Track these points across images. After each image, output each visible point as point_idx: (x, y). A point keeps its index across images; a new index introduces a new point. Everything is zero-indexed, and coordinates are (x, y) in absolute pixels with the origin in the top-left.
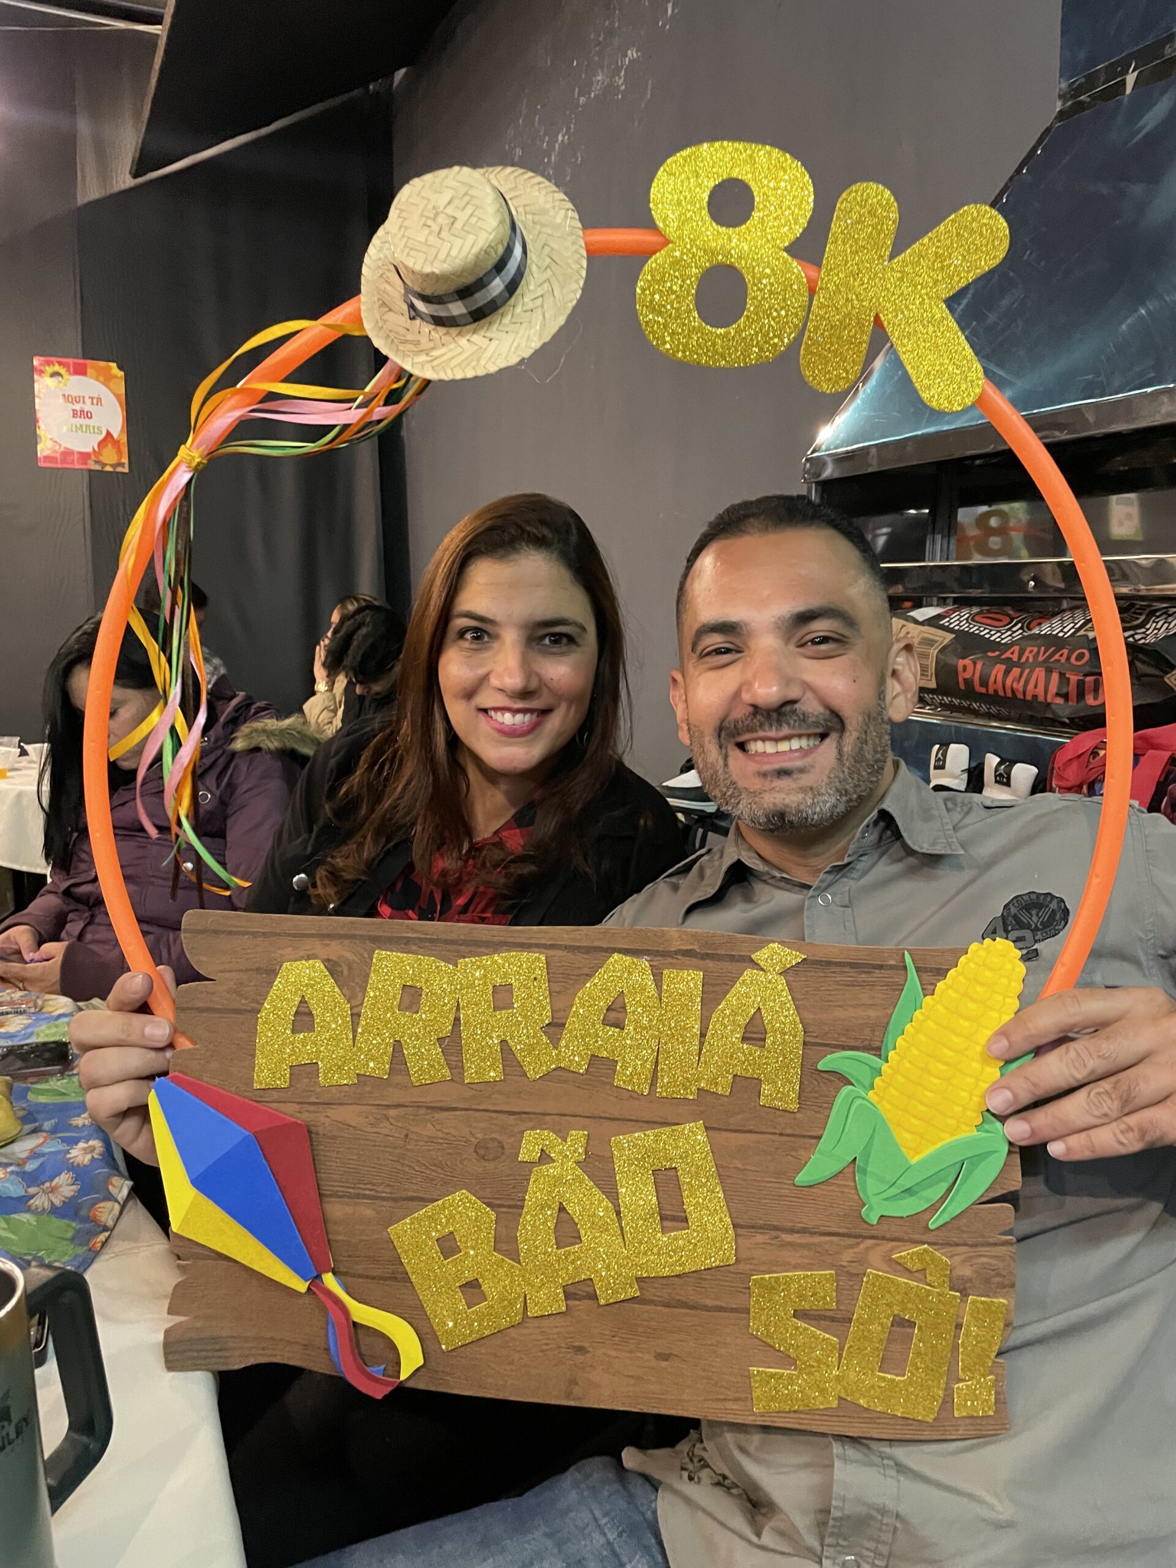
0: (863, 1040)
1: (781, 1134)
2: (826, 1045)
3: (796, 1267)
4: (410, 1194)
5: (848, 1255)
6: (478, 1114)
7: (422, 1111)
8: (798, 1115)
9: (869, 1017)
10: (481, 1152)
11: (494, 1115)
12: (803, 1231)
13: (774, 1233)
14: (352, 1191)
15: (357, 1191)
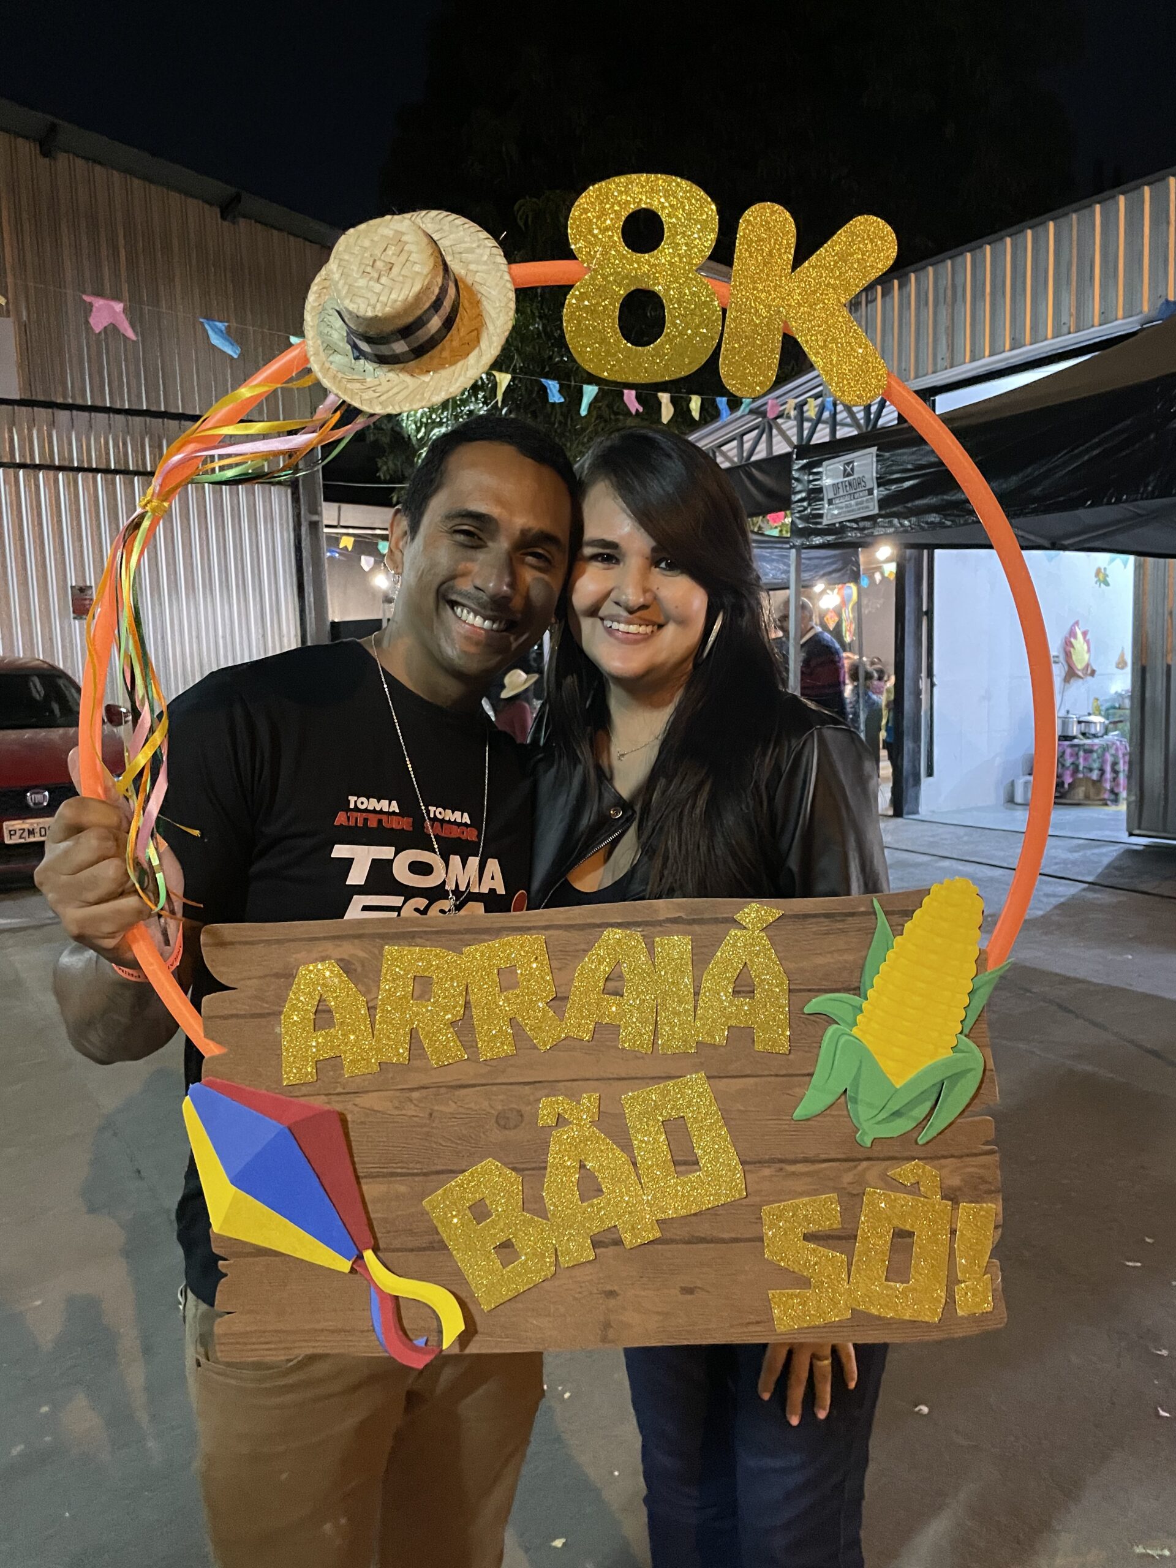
0: (843, 982)
1: (777, 1075)
2: (809, 990)
3: (802, 1194)
4: (439, 1168)
5: (848, 1178)
6: (495, 1088)
7: (443, 1090)
8: (791, 1057)
9: (846, 962)
10: (502, 1123)
11: (510, 1087)
12: (806, 1160)
13: (778, 1165)
14: (385, 1170)
15: (389, 1170)
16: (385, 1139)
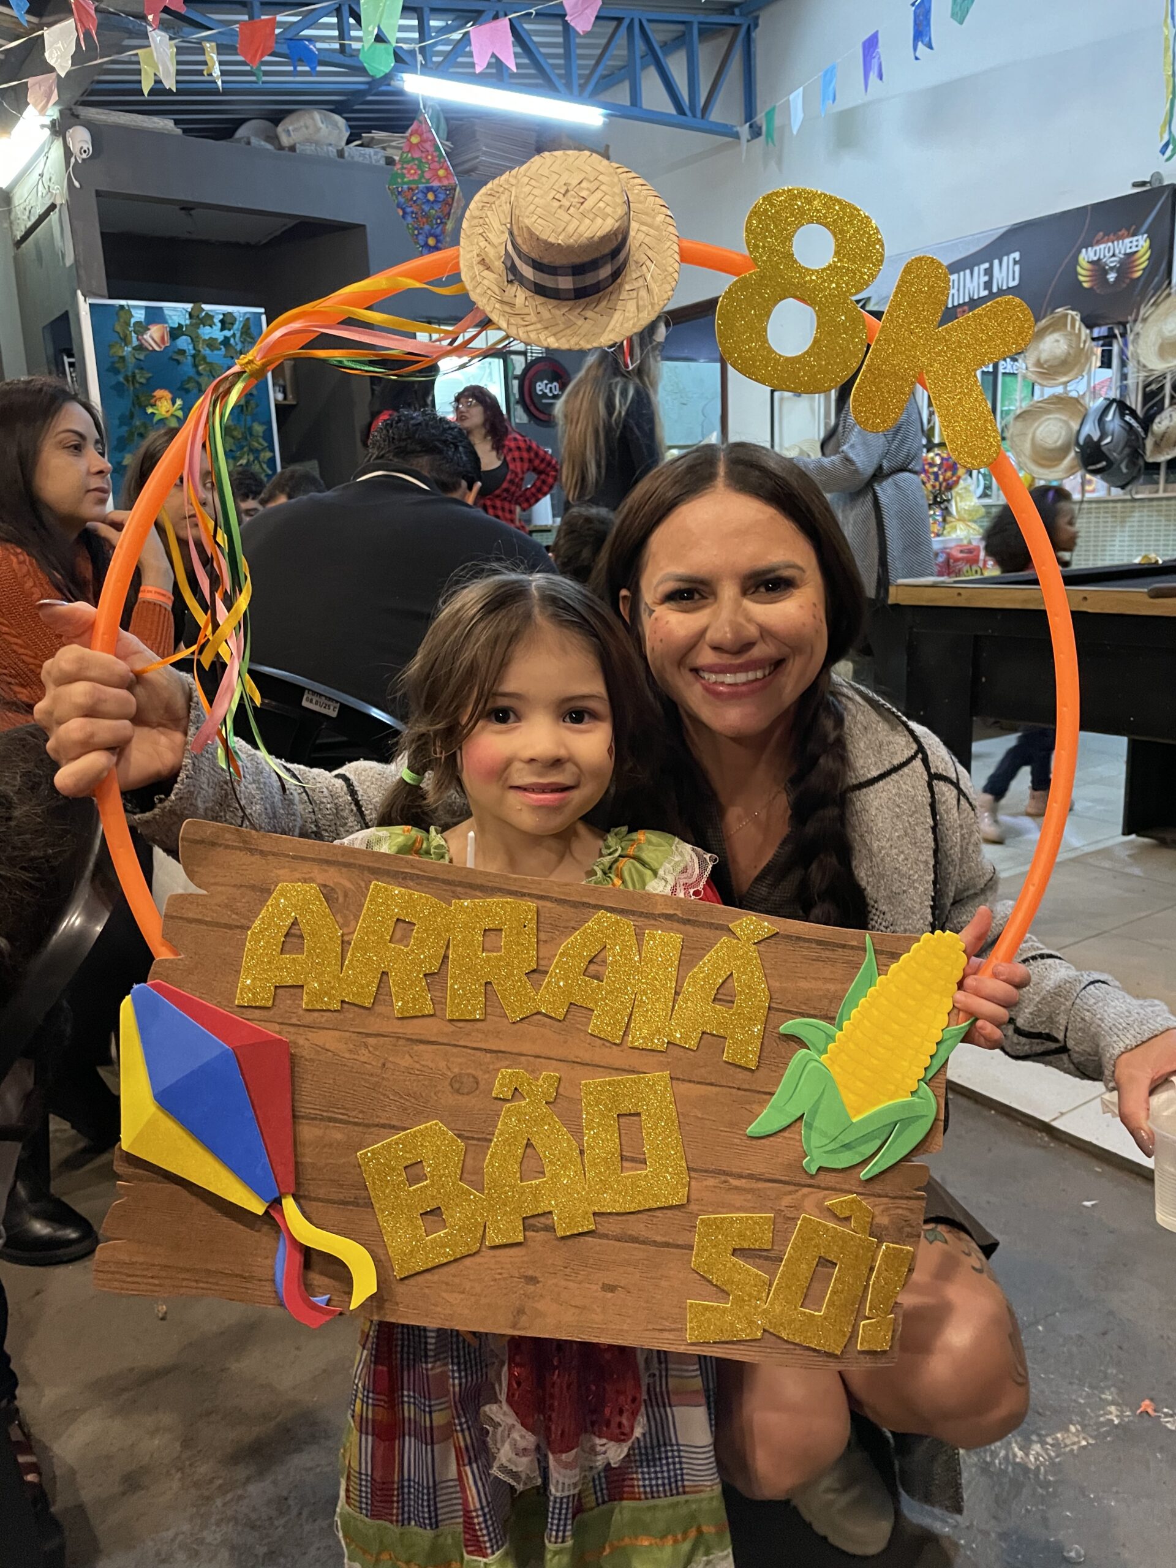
0: (821, 1010)
1: (739, 1089)
2: (790, 1012)
3: (740, 1209)
4: (382, 1121)
5: (786, 1201)
6: (455, 1050)
7: (401, 1042)
8: (756, 1073)
9: (828, 990)
10: (456, 1086)
11: (469, 1051)
12: (750, 1177)
13: (723, 1178)
14: (325, 1114)
15: (330, 1114)
16: (331, 1081)
